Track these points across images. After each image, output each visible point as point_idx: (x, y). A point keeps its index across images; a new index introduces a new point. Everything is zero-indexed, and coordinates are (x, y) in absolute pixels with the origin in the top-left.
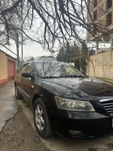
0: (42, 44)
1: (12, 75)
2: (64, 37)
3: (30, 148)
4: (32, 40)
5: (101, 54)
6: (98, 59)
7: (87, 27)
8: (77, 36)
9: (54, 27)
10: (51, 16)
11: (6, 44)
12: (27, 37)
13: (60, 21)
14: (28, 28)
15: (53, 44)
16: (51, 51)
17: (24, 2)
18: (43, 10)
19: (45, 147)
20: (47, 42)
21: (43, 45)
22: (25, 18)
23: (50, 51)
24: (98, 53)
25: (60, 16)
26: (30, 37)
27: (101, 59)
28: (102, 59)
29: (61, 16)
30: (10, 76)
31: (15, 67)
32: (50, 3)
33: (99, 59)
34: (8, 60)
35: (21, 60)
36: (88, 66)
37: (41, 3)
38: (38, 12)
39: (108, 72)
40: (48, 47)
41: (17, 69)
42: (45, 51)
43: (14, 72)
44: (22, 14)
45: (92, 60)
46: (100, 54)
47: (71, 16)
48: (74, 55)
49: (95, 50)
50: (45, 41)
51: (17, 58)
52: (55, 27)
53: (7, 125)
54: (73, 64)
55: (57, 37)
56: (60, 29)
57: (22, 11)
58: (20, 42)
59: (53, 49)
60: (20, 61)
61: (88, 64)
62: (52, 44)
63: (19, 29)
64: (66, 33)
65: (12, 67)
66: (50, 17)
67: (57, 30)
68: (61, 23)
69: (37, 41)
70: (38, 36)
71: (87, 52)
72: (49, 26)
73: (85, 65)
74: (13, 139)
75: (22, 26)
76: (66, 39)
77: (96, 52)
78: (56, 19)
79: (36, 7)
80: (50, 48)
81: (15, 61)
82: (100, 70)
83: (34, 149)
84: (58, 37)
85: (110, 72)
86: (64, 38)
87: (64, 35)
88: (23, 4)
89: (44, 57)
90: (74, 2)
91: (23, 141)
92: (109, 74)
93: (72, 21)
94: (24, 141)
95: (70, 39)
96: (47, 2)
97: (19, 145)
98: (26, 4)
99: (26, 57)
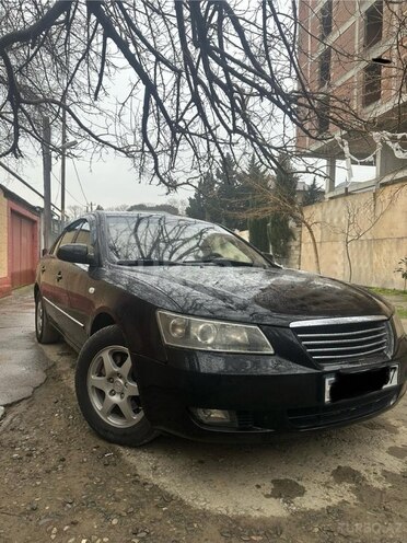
0: (133, 157)
1: (24, 268)
2: (209, 134)
3: (87, 480)
4: (100, 141)
5: (340, 200)
6: (332, 220)
7: (283, 103)
8: (254, 134)
9: (175, 97)
10: (166, 63)
11: (7, 153)
12: (83, 132)
13: (198, 81)
14: (86, 100)
15: (171, 156)
16: (164, 182)
17: (74, 13)
18: (139, 41)
19: (136, 475)
20: (151, 150)
21: (138, 162)
22: (78, 65)
23: (162, 180)
24: (331, 198)
25: (198, 64)
26: (92, 130)
27: (340, 219)
28: (343, 219)
29: (201, 63)
30: (17, 269)
31: (34, 237)
32: (164, 17)
33: (335, 220)
34: (13, 211)
35: (60, 214)
36: (297, 243)
37: (132, 16)
38: (123, 46)
39: (365, 263)
40: (156, 167)
41: (43, 248)
42: (145, 179)
43: (33, 258)
44: (67, 53)
45: (310, 223)
46: (336, 203)
47: (232, 65)
48: (247, 204)
49: (324, 188)
50: (146, 149)
51: (42, 206)
52: (178, 99)
53: (10, 417)
54: (245, 235)
55: (184, 131)
56: (195, 108)
57: (66, 42)
58: (56, 149)
59: (174, 176)
60: (55, 217)
61: (297, 235)
62: (168, 158)
63: (56, 103)
64: (218, 122)
65: (24, 240)
66: (163, 66)
67: (187, 109)
68: (199, 87)
69: (116, 145)
70: (120, 130)
71: (293, 194)
72: (161, 96)
73: (287, 240)
74: (30, 455)
75: (65, 92)
76: (215, 139)
77: (327, 196)
78: (184, 74)
79: (117, 28)
80: (161, 170)
81: (35, 218)
82: (337, 258)
83: (99, 480)
84: (191, 134)
85: (371, 263)
86: (210, 137)
87: (209, 127)
88: (73, 18)
89: (141, 207)
90: (243, 19)
91: (63, 460)
92: (366, 269)
93: (235, 80)
94: (67, 459)
95: (231, 144)
96: (155, 14)
97: (48, 472)
98: (83, 19)
99: (75, 208)
